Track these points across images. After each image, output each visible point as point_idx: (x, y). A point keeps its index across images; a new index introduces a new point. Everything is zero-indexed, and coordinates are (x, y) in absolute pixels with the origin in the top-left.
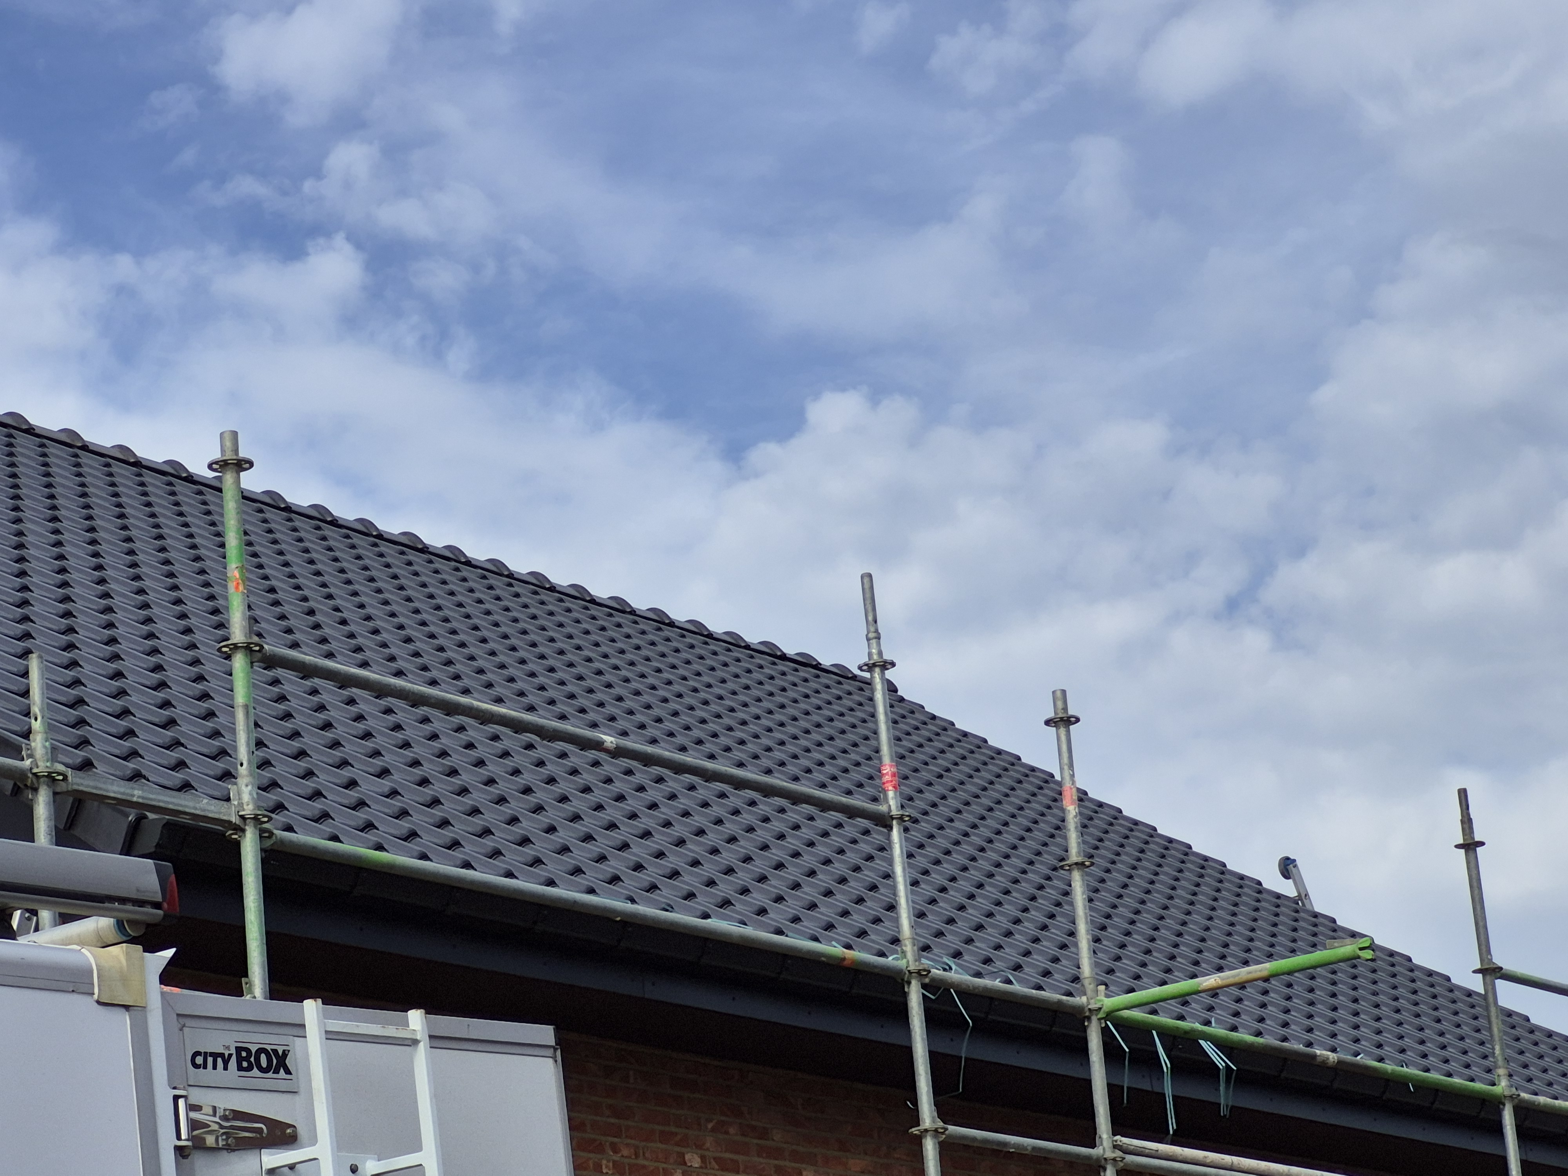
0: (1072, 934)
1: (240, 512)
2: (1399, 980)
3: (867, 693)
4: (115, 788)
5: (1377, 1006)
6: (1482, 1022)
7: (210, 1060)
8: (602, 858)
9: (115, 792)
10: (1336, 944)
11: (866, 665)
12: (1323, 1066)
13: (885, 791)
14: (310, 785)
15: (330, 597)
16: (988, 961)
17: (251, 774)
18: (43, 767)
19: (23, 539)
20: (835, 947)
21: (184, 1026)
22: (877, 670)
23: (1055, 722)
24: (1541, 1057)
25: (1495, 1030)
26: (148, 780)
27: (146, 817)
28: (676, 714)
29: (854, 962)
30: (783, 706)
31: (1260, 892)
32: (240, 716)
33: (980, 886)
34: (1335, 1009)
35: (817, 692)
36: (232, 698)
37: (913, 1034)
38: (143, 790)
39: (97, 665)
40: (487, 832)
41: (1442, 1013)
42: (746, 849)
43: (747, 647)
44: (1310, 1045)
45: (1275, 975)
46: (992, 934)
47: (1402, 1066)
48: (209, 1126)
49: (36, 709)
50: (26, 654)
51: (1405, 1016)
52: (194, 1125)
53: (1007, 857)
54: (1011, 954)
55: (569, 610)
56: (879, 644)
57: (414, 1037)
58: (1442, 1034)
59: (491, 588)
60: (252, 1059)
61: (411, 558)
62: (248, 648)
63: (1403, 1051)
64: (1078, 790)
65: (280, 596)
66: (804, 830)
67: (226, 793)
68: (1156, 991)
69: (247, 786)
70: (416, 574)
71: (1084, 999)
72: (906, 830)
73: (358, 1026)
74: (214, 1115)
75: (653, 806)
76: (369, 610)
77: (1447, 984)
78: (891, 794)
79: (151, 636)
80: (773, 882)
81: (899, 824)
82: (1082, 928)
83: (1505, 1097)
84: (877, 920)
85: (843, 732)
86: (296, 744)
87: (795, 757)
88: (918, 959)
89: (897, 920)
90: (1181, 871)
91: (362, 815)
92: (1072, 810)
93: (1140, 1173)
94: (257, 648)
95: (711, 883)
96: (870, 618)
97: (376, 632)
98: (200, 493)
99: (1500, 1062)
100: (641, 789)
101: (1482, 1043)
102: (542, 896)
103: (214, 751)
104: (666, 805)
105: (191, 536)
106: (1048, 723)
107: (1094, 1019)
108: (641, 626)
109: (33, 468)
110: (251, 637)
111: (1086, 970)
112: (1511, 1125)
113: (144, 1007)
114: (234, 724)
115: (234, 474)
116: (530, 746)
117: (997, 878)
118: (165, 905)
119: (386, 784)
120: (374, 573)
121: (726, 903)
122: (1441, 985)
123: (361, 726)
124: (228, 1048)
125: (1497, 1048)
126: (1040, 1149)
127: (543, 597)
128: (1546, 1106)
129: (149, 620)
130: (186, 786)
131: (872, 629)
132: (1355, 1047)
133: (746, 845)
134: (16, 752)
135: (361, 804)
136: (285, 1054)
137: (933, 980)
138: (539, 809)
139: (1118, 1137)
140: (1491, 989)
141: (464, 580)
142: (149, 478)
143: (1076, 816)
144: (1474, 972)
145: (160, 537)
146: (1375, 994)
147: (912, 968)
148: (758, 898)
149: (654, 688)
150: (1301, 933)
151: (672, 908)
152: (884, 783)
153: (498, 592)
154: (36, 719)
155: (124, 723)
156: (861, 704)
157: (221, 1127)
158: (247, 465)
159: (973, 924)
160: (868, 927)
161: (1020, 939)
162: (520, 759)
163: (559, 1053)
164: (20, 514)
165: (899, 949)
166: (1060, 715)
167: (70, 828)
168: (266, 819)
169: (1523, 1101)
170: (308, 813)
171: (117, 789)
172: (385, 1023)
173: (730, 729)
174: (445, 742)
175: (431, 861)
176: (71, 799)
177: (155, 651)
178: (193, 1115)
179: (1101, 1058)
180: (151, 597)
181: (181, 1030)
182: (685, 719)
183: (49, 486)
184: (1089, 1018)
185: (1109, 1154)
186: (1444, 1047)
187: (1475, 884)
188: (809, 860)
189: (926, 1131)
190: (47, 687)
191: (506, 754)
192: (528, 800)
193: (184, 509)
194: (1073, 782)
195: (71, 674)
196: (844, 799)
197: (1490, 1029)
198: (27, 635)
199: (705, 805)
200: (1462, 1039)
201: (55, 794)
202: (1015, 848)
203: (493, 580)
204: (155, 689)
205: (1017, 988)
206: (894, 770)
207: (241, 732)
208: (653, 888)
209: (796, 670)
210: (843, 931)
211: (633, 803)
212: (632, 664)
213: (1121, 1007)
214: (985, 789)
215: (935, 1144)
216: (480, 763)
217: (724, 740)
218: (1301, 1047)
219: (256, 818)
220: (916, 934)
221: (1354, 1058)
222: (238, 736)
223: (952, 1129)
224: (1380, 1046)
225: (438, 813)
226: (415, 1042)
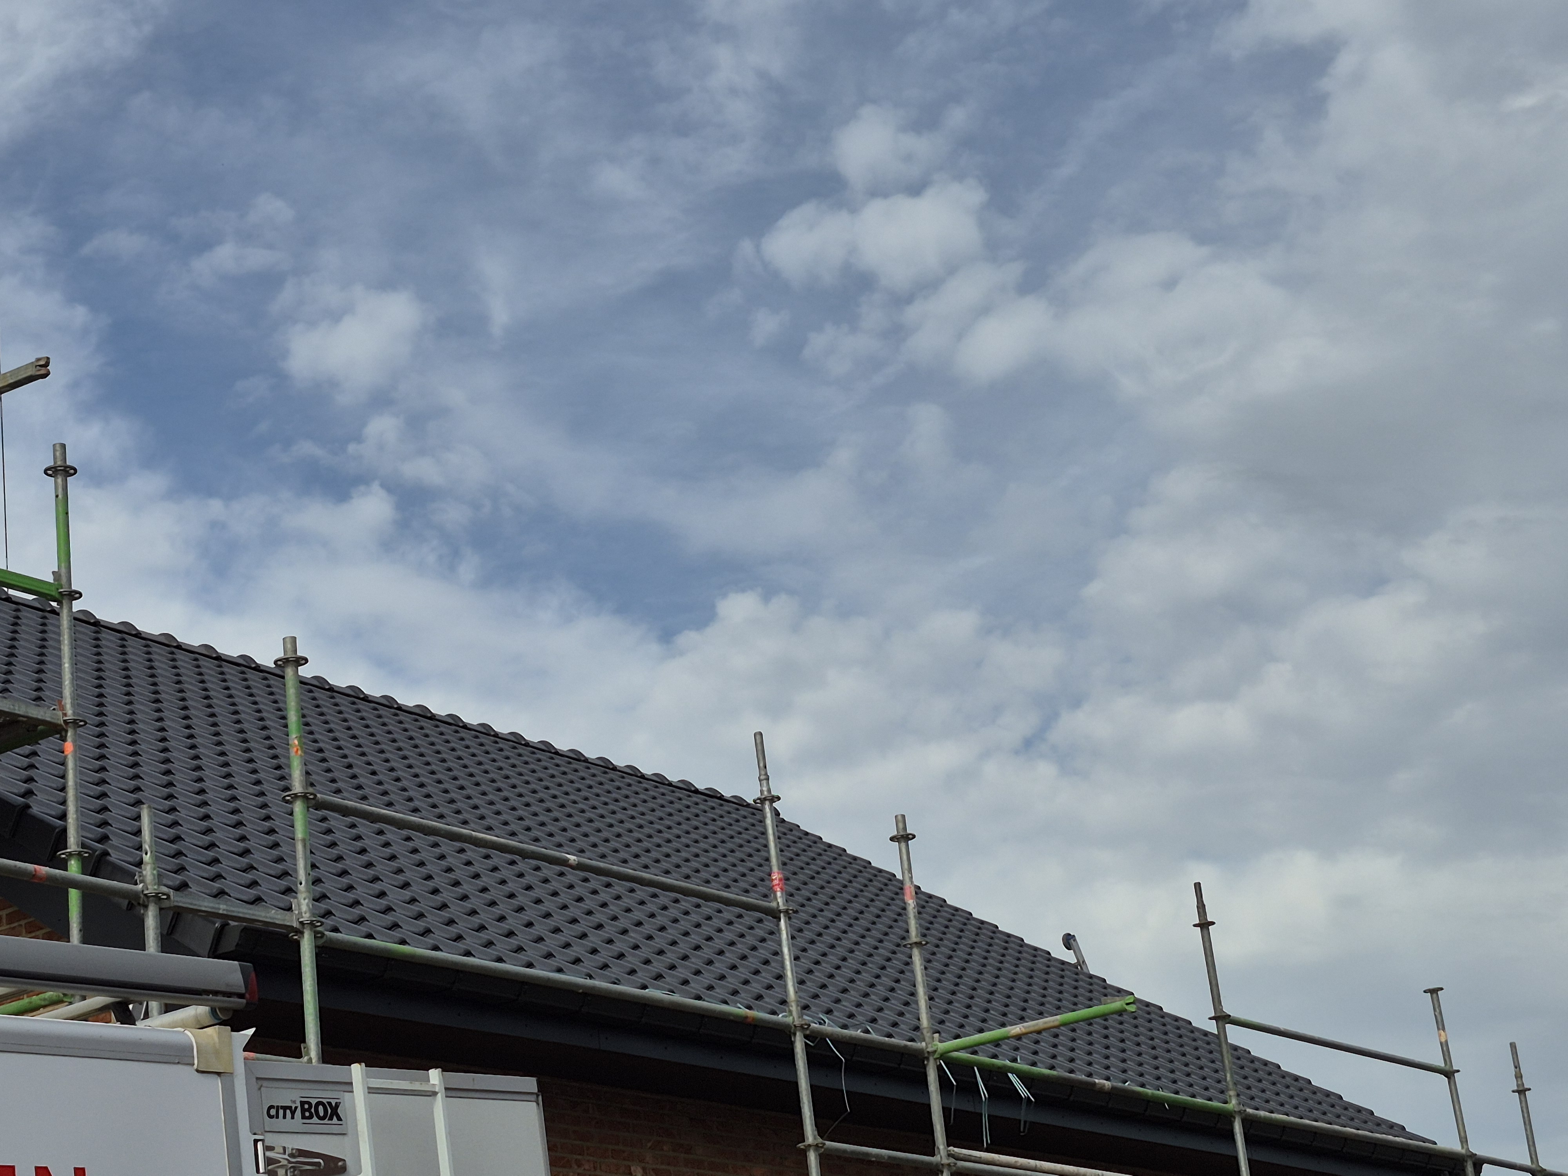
0: (913, 994)
1: (299, 695)
2: (1154, 1024)
3: (758, 817)
4: (206, 904)
5: (1138, 1044)
6: (1216, 1055)
7: (281, 1112)
8: (567, 945)
9: (206, 907)
10: (1109, 1001)
11: (759, 799)
12: (1100, 1092)
13: (775, 893)
14: (351, 896)
15: (363, 754)
16: (851, 1016)
17: (308, 891)
18: (152, 889)
19: (133, 717)
20: (740, 1008)
21: (261, 1086)
22: (767, 803)
23: (897, 839)
24: (1260, 1081)
25: (1226, 1062)
26: (230, 896)
27: (228, 924)
28: (619, 835)
29: (754, 1019)
30: (696, 828)
31: (1049, 960)
32: (300, 847)
33: (844, 959)
34: (1107, 1047)
35: (722, 817)
36: (293, 833)
37: (798, 1073)
38: (227, 905)
39: (190, 809)
40: (482, 928)
41: (1186, 1049)
42: (673, 935)
43: (670, 784)
44: (1090, 1075)
45: (1064, 1024)
46: (854, 996)
47: (1159, 1090)
48: (280, 1162)
49: (146, 846)
50: (138, 803)
51: (1159, 1052)
52: (269, 1161)
53: (863, 937)
54: (868, 1011)
55: (539, 760)
56: (768, 784)
57: (433, 1090)
58: (1187, 1065)
59: (482, 745)
60: (313, 1110)
61: (423, 724)
62: (305, 797)
63: (1158, 1078)
64: (915, 886)
65: (326, 754)
66: (714, 920)
67: (288, 904)
68: (978, 1037)
69: (305, 899)
70: (427, 736)
71: (924, 1044)
72: (790, 918)
73: (391, 1083)
74: (285, 1153)
75: (604, 905)
76: (393, 764)
77: (1189, 1026)
78: (779, 894)
79: (230, 787)
80: (693, 960)
81: (785, 916)
82: (921, 991)
83: (1235, 1111)
84: (770, 987)
85: (741, 846)
86: (340, 866)
87: (707, 866)
88: (801, 1016)
89: (785, 986)
90: (990, 945)
91: (390, 918)
92: (911, 903)
93: (967, 1175)
94: (312, 797)
95: (647, 962)
96: (762, 765)
97: (398, 780)
98: (265, 679)
99: (1231, 1086)
100: (595, 892)
101: (1216, 1071)
102: (524, 976)
103: (279, 873)
104: (613, 904)
105: (259, 711)
106: (892, 839)
107: (931, 1059)
108: (592, 771)
109: (140, 663)
110: (307, 789)
111: (925, 1022)
112: (1240, 1133)
113: (232, 1073)
114: (295, 852)
115: (294, 668)
116: (513, 863)
117: (857, 953)
118: (247, 996)
119: (407, 894)
120: (395, 736)
121: (659, 977)
122: (1185, 1028)
123: (388, 851)
124: (294, 1102)
125: (1228, 1075)
126: (895, 1158)
127: (520, 751)
128: (1265, 1118)
129: (228, 775)
130: (258, 900)
131: (763, 773)
132: (1123, 1076)
133: (672, 933)
134: (130, 878)
135: (389, 910)
136: (337, 1105)
137: (813, 1031)
138: (520, 909)
139: (951, 1148)
140: (1222, 1031)
141: (462, 739)
142: (227, 668)
143: (914, 908)
144: (1210, 1019)
145: (236, 713)
146: (1137, 1035)
147: (797, 1023)
148: (682, 972)
149: (602, 816)
150: (1081, 991)
151: (619, 981)
152: (773, 886)
153: (487, 748)
154: (146, 854)
155: (211, 854)
156: (753, 825)
157: (290, 1162)
158: (303, 662)
159: (840, 988)
160: (763, 992)
161: (875, 999)
162: (506, 872)
163: (540, 1098)
164: (131, 698)
165: (787, 1009)
166: (902, 833)
167: (171, 934)
168: (319, 924)
169: (1250, 1115)
170: (350, 918)
171: (207, 904)
172: (412, 1080)
173: (659, 846)
174: (450, 861)
175: (442, 951)
176: (172, 913)
177: (233, 799)
178: (268, 1154)
179: (937, 1089)
180: (230, 758)
181: (260, 1089)
182: (626, 839)
183: (153, 676)
184: (928, 1059)
185: (945, 1161)
186: (1188, 1075)
187: (1209, 953)
188: (719, 943)
189: (810, 1146)
190: (154, 828)
191: (495, 869)
192: (512, 903)
193: (254, 691)
194: (912, 882)
195: (171, 817)
196: (744, 898)
197: (1223, 1062)
198: (138, 789)
199: (642, 903)
200: (1201, 1068)
201: (161, 909)
202: (868, 930)
203: (483, 739)
204: (234, 827)
205: (874, 1036)
206: (781, 876)
207: (301, 860)
208: (605, 966)
209: (706, 801)
210: (745, 995)
211: (590, 903)
212: (586, 799)
213: (951, 1049)
214: (845, 886)
215: (816, 1155)
216: (477, 876)
217: (654, 854)
218: (1083, 1077)
219: (312, 924)
220: (800, 997)
221: (1123, 1085)
222: (298, 863)
223: (828, 1143)
224: (1141, 1075)
225: (446, 914)
226: (435, 1094)
